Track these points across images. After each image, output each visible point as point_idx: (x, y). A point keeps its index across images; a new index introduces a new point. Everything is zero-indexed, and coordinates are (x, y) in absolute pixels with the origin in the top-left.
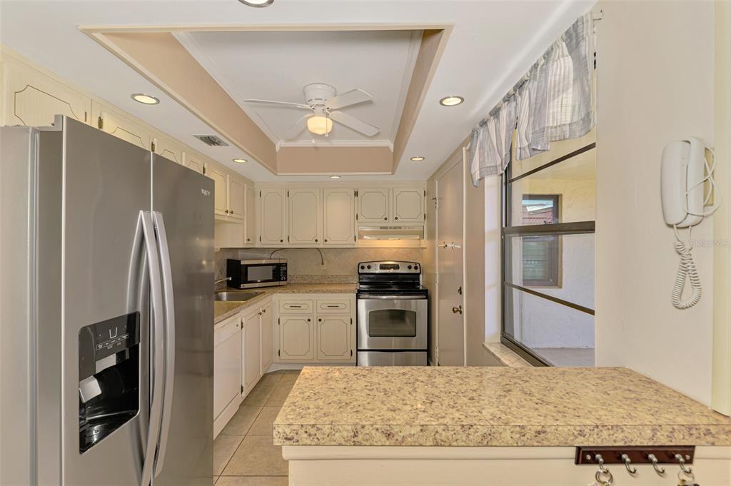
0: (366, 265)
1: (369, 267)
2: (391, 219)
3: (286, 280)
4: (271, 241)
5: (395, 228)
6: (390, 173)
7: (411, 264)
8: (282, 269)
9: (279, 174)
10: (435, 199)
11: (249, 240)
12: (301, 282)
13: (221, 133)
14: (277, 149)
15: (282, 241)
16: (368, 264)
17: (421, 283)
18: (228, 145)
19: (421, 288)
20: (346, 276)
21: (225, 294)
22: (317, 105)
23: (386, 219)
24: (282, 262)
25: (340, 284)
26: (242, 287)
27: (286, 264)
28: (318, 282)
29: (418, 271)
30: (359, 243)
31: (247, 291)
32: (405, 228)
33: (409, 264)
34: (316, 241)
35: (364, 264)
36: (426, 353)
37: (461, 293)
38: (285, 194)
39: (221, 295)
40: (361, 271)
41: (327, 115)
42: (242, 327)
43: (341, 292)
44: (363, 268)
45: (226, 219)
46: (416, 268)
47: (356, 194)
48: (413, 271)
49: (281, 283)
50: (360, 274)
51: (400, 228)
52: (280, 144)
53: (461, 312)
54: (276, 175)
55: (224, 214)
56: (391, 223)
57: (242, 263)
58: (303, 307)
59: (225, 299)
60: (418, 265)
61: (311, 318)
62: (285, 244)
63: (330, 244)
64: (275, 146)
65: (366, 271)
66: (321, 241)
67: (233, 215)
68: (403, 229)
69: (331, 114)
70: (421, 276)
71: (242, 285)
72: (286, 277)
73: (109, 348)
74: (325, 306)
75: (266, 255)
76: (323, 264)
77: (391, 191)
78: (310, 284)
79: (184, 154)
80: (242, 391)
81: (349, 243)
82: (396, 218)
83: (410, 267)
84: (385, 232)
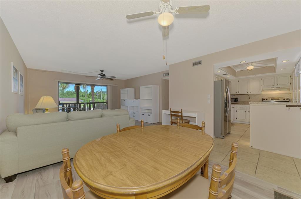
1: (267, 99)
2: (275, 85)
4: (233, 93)
5: (277, 88)
6: (274, 73)
9: (236, 77)
14: (236, 71)
23: (273, 85)
27: (238, 98)
29: (288, 101)
30: (263, 93)
32: (281, 87)
35: (265, 99)
38: (237, 81)
40: (263, 100)
47: (261, 79)
49: (237, 103)
51: (279, 87)
58: (244, 108)
61: (246, 111)
62: (238, 94)
63: (252, 93)
66: (249, 92)
68: (280, 88)
72: (238, 101)
76: (249, 98)
77: (275, 77)
81: (260, 92)
82: (278, 85)
83: (284, 99)
84: (273, 89)
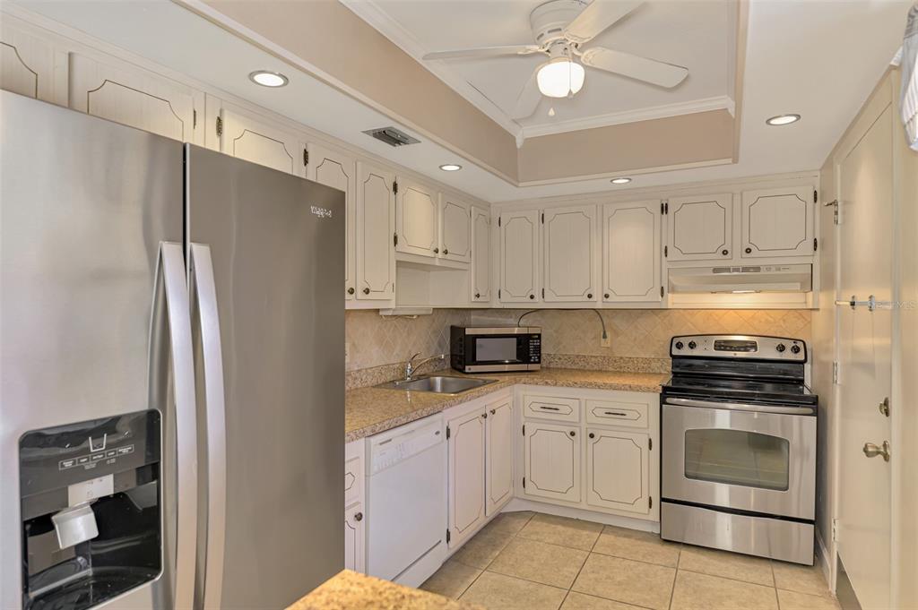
0: (686, 341)
1: (692, 345)
2: (737, 251)
3: (539, 362)
4: (515, 297)
5: (746, 269)
6: (730, 161)
7: (784, 342)
8: (533, 344)
9: (521, 185)
10: (835, 203)
11: (478, 296)
12: (569, 367)
13: (398, 122)
14: (519, 143)
15: (532, 297)
16: (690, 339)
17: (808, 382)
18: (420, 142)
19: (806, 392)
20: (648, 361)
21: (438, 380)
22: (554, 43)
23: (725, 253)
24: (531, 331)
25: (636, 374)
26: (467, 371)
27: (539, 335)
28: (596, 367)
29: (800, 356)
30: (673, 301)
31: (473, 376)
32: (769, 269)
33: (779, 342)
34: (590, 296)
35: (682, 340)
36: (813, 526)
37: (887, 413)
38: (536, 219)
39: (435, 382)
40: (676, 352)
41: (576, 59)
42: (448, 436)
43: (631, 388)
44: (679, 346)
45: (437, 263)
46: (796, 350)
47: (664, 209)
48: (788, 355)
49: (532, 367)
50: (674, 357)
51: (757, 269)
52: (521, 135)
53: (886, 457)
54: (517, 186)
55: (432, 254)
56: (738, 260)
57: (467, 333)
58: (563, 410)
59: (439, 388)
60: (800, 345)
61: (576, 430)
62: (539, 303)
63: (616, 301)
64: (514, 138)
65: (686, 351)
66: (598, 297)
67: (448, 256)
68: (762, 273)
69: (583, 56)
70: (807, 367)
71: (467, 367)
72: (539, 358)
73: (87, 467)
74: (601, 412)
75: (512, 321)
76: (605, 337)
77: (737, 198)
78: (583, 371)
79: (359, 163)
80: (448, 540)
81: (653, 299)
82: (748, 251)
83: (781, 349)
84: (724, 276)
